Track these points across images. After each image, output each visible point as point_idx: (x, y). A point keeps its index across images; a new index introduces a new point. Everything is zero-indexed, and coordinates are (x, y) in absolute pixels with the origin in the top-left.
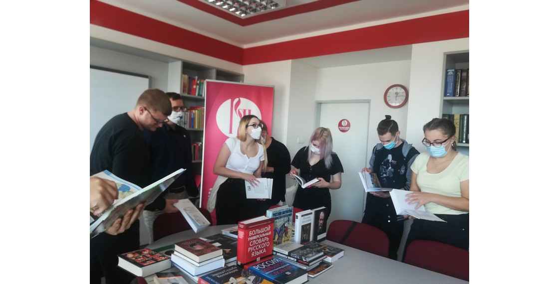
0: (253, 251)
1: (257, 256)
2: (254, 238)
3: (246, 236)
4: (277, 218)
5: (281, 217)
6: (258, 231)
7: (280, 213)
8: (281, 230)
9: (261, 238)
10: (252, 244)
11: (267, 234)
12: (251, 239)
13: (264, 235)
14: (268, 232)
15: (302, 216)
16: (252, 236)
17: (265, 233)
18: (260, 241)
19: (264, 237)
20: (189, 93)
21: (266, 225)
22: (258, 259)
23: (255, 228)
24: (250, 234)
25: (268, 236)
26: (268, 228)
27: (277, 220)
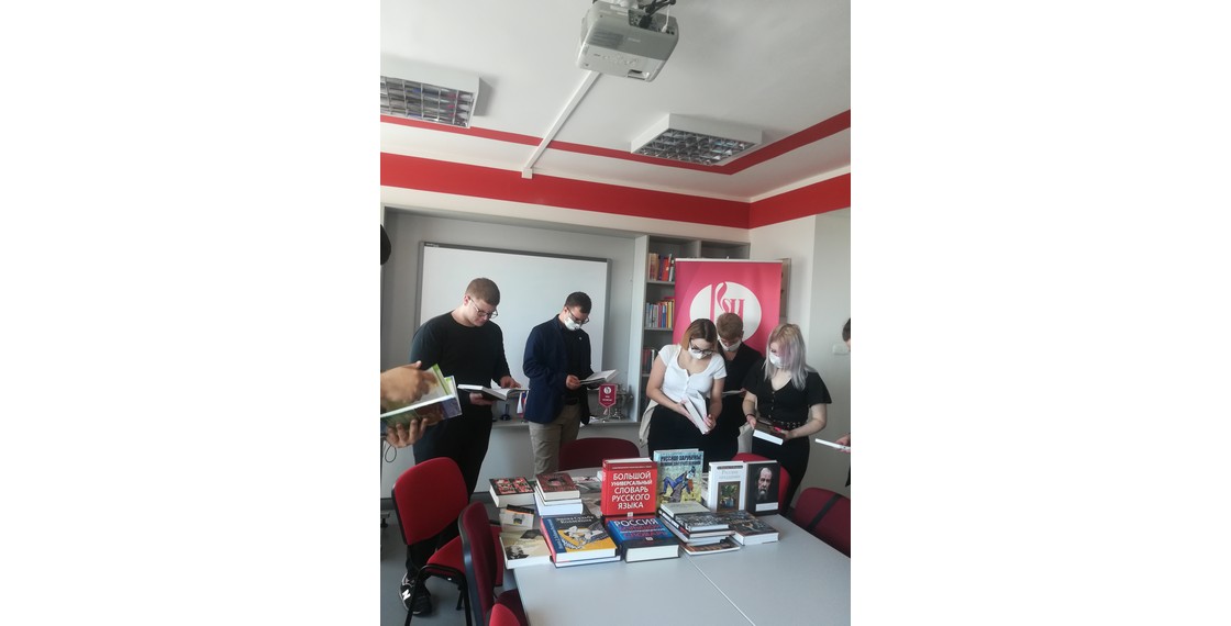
0: (620, 501)
1: (630, 510)
2: (622, 483)
3: (609, 479)
4: (667, 464)
5: (677, 464)
6: (630, 477)
7: (675, 458)
8: (678, 482)
9: (635, 487)
10: (618, 491)
11: (645, 483)
12: (618, 484)
13: (639, 483)
14: (647, 480)
15: (719, 468)
16: (618, 480)
17: (640, 480)
18: (632, 490)
19: (639, 486)
20: (658, 279)
21: (645, 470)
22: (630, 514)
23: (624, 471)
24: (615, 477)
25: (647, 486)
26: (648, 475)
27: (670, 467)
